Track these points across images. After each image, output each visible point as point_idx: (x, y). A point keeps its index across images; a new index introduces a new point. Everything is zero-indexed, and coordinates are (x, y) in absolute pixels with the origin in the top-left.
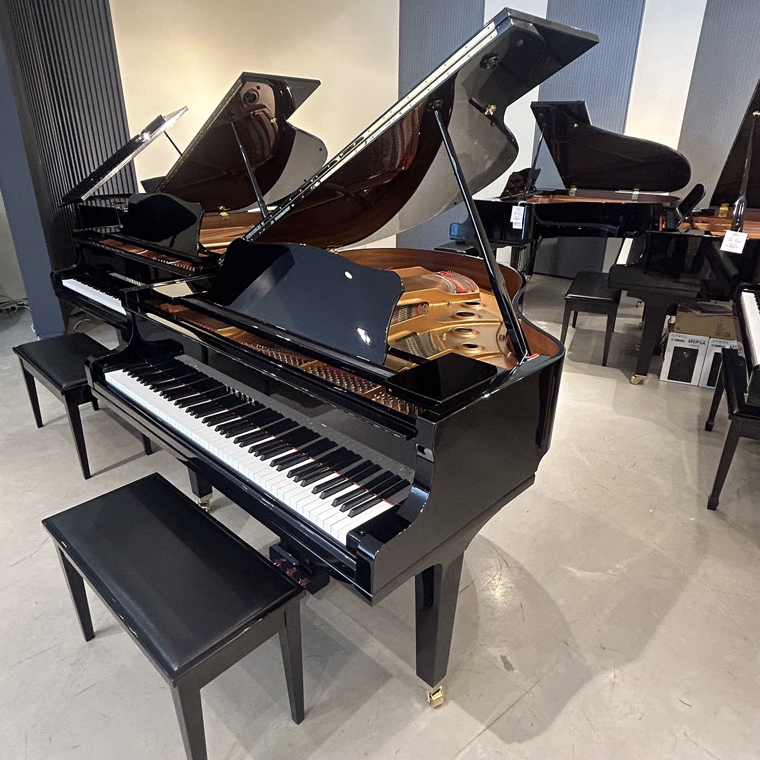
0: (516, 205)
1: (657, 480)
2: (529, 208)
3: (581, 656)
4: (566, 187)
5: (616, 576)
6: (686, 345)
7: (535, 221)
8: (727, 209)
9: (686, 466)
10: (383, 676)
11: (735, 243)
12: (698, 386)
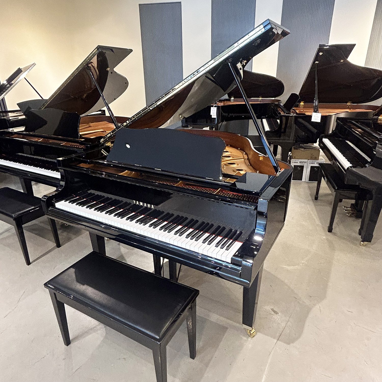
0: (213, 106)
1: (304, 223)
2: (218, 108)
3: (303, 302)
4: (229, 98)
5: (304, 266)
6: (299, 164)
7: (222, 114)
8: (303, 104)
9: (313, 215)
10: (223, 329)
11: (317, 118)
12: (305, 182)
